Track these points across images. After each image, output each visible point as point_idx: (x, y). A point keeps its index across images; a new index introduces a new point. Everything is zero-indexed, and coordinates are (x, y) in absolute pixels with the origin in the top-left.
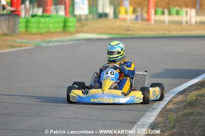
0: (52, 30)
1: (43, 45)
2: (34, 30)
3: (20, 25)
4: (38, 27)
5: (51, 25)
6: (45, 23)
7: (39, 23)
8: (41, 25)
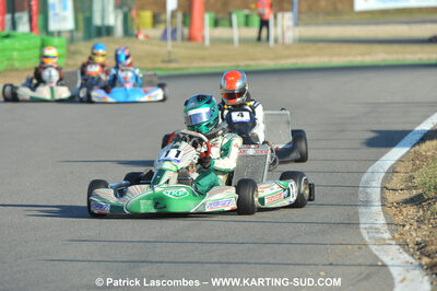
0: (18, 65)
5: (16, 54)
6: (4, 50)
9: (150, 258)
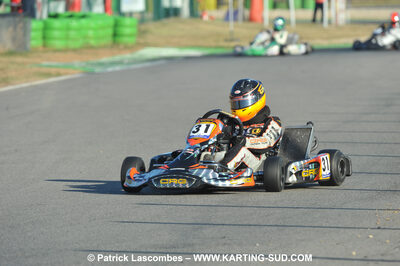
0: (93, 42)
1: (98, 70)
2: (59, 44)
3: (33, 34)
4: (67, 38)
5: (91, 33)
6: (79, 29)
7: (68, 29)
8: (73, 34)
9: (213, 221)
